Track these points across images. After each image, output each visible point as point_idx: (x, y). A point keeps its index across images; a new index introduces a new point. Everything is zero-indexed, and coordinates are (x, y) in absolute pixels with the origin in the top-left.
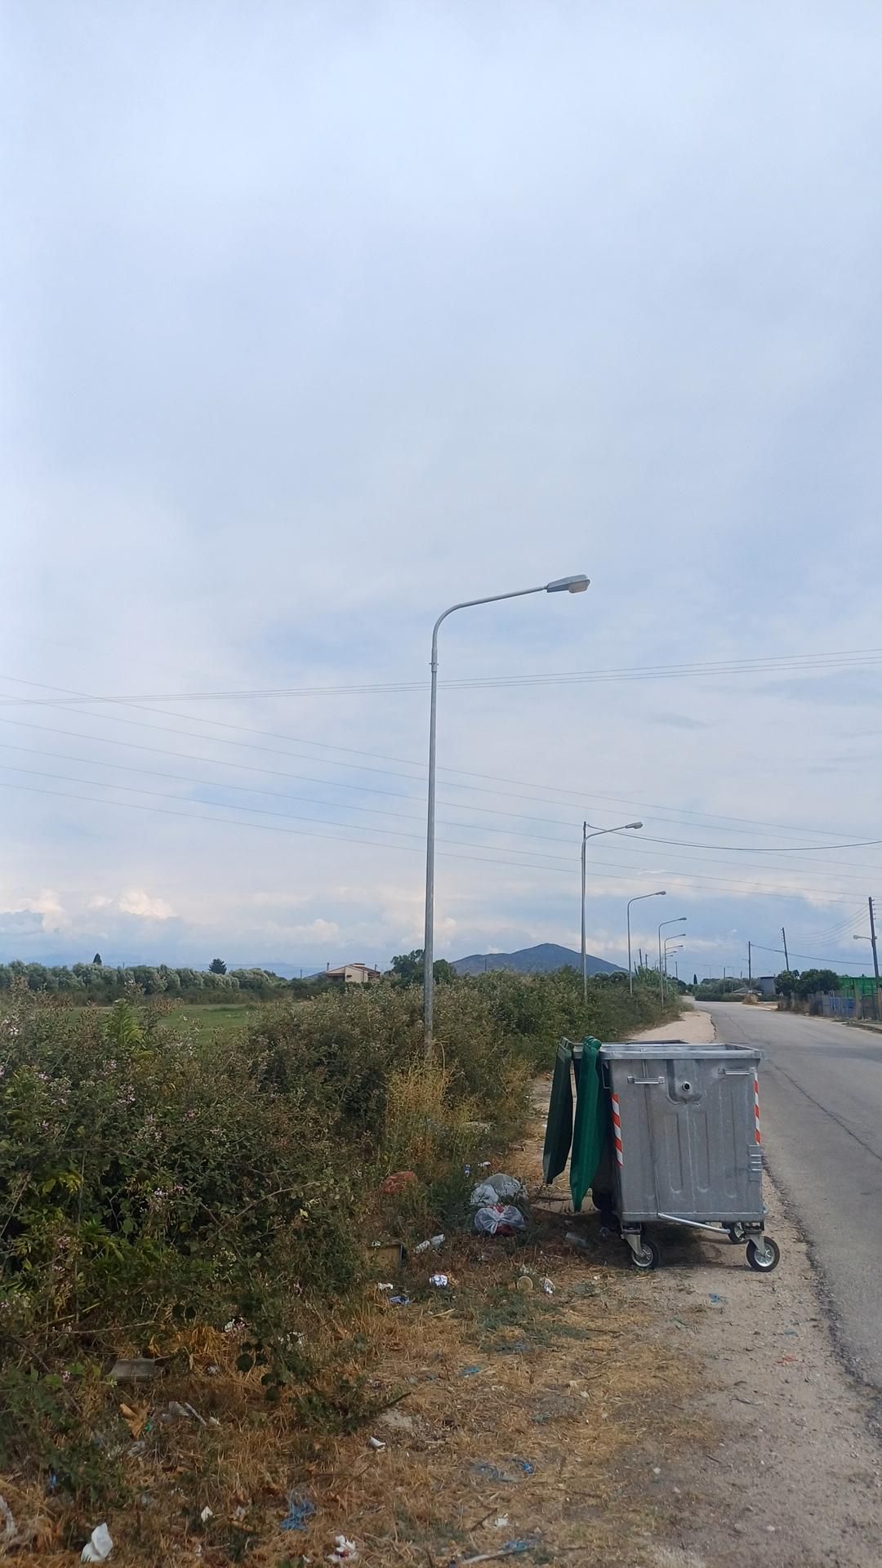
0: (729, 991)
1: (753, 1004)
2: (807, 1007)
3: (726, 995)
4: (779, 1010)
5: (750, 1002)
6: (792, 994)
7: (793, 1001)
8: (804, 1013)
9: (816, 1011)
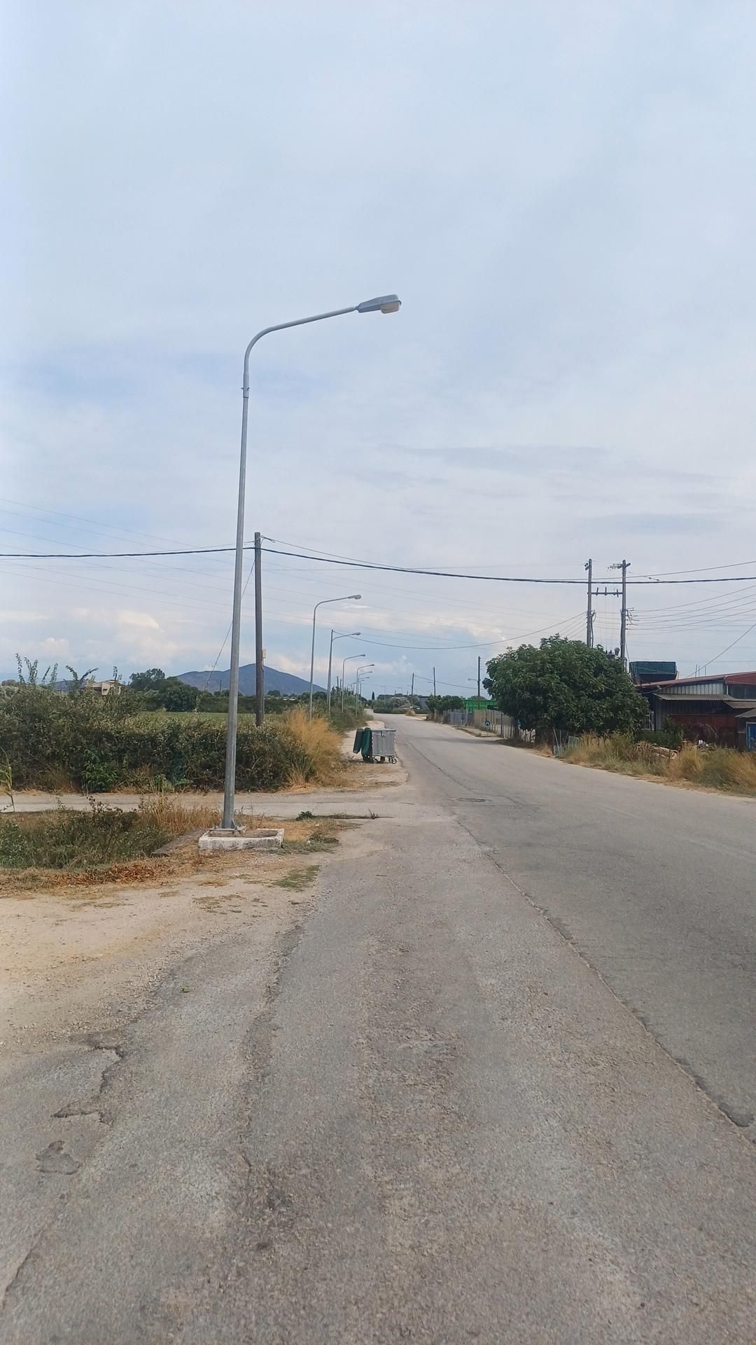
0: (397, 706)
1: (413, 715)
2: (442, 719)
3: (394, 709)
4: (426, 720)
5: (410, 714)
6: (435, 710)
7: (435, 714)
8: (440, 722)
9: (446, 721)
